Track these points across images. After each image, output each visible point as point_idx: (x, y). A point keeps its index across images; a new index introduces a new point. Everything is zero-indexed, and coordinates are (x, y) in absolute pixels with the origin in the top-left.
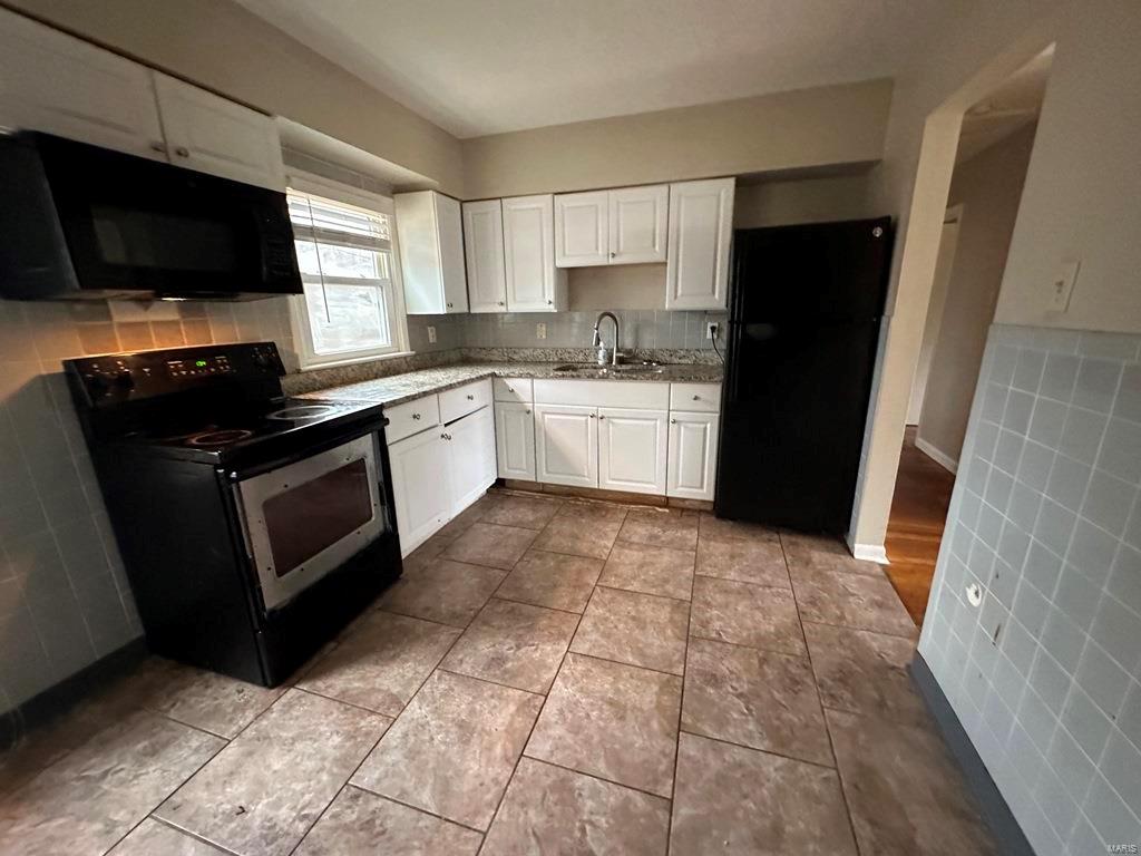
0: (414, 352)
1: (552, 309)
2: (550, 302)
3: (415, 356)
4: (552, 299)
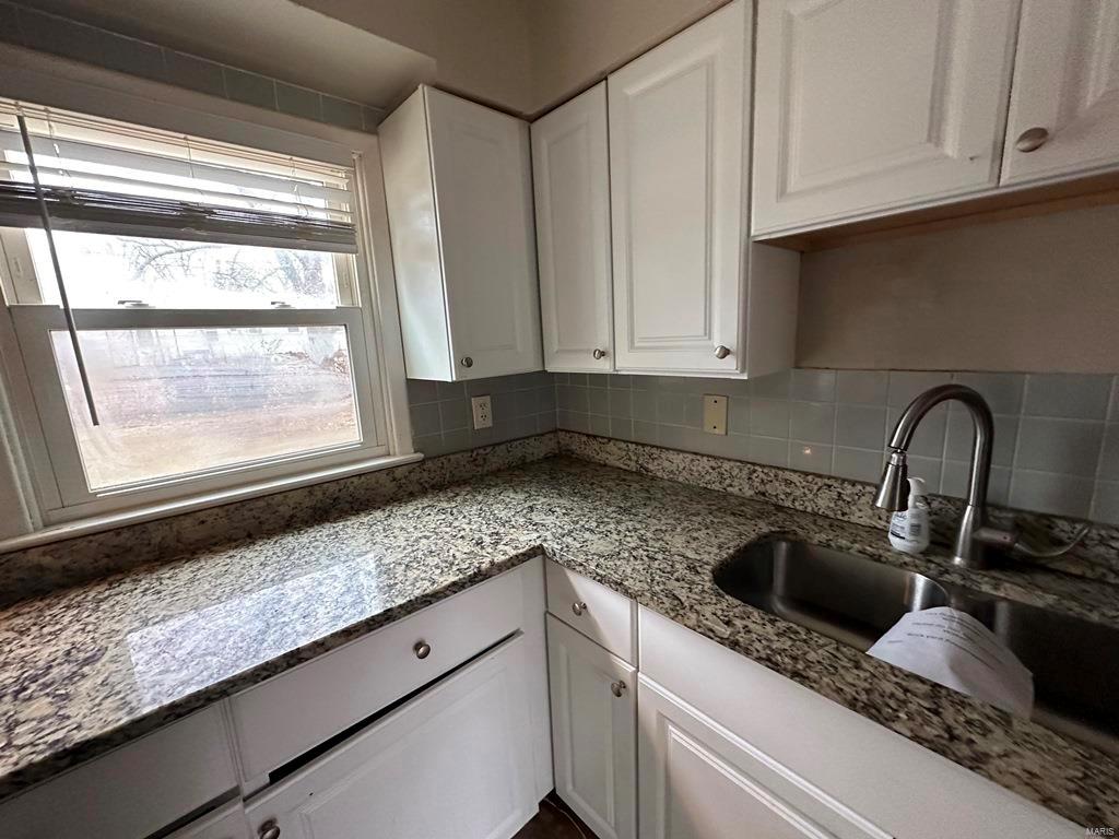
0: (420, 456)
1: (730, 369)
2: (725, 352)
3: (423, 462)
4: (732, 341)
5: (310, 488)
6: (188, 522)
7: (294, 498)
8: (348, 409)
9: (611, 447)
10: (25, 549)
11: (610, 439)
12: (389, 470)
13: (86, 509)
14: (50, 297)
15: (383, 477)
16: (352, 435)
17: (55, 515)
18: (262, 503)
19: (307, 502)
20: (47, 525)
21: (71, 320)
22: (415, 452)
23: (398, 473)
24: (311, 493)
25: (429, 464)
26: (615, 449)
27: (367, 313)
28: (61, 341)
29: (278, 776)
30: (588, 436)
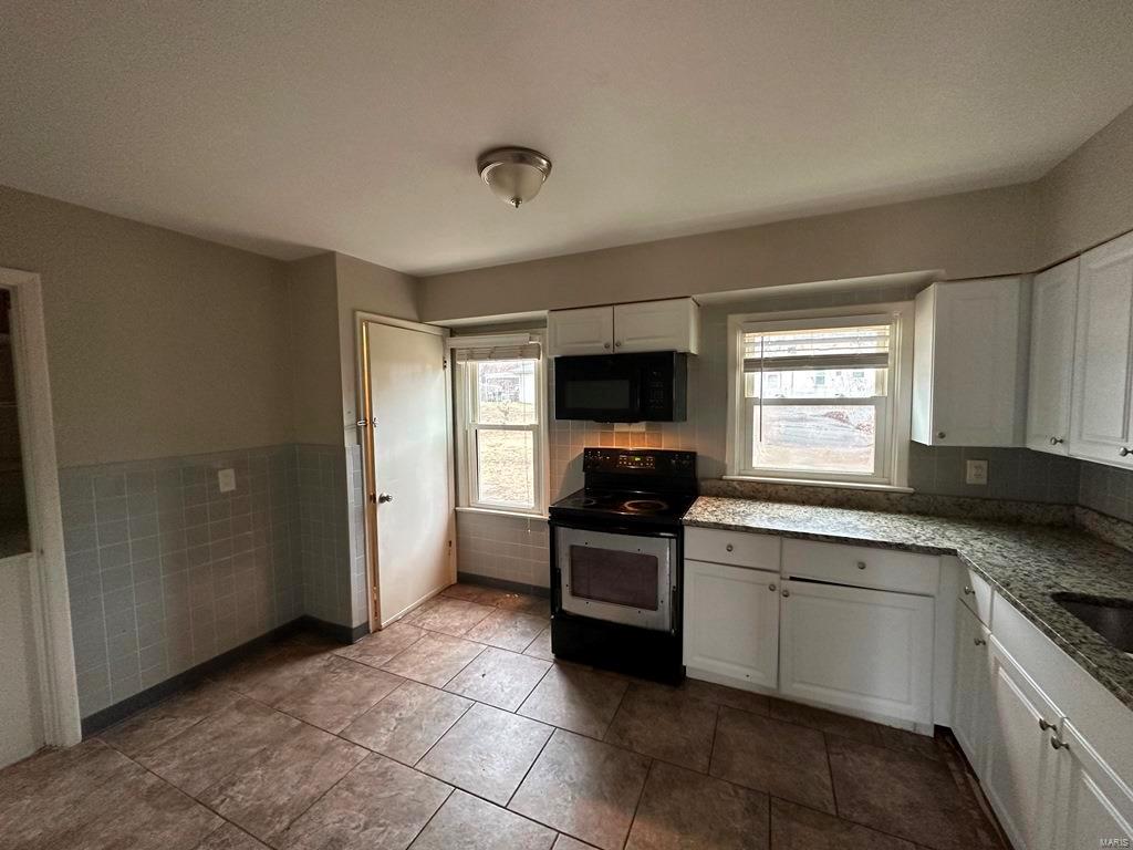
5: (837, 489)
6: (781, 488)
7: (827, 492)
8: (868, 453)
9: (1119, 528)
10: (733, 481)
11: (1119, 521)
12: (886, 492)
13: (750, 473)
14: (757, 394)
15: (881, 496)
16: (868, 468)
17: (742, 472)
18: (811, 489)
19: (834, 496)
20: (739, 475)
21: (761, 402)
22: (909, 486)
23: (892, 496)
24: (836, 492)
25: (917, 497)
26: (1122, 531)
27: (890, 400)
28: (757, 409)
29: (792, 579)
30: (1102, 514)
